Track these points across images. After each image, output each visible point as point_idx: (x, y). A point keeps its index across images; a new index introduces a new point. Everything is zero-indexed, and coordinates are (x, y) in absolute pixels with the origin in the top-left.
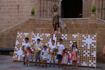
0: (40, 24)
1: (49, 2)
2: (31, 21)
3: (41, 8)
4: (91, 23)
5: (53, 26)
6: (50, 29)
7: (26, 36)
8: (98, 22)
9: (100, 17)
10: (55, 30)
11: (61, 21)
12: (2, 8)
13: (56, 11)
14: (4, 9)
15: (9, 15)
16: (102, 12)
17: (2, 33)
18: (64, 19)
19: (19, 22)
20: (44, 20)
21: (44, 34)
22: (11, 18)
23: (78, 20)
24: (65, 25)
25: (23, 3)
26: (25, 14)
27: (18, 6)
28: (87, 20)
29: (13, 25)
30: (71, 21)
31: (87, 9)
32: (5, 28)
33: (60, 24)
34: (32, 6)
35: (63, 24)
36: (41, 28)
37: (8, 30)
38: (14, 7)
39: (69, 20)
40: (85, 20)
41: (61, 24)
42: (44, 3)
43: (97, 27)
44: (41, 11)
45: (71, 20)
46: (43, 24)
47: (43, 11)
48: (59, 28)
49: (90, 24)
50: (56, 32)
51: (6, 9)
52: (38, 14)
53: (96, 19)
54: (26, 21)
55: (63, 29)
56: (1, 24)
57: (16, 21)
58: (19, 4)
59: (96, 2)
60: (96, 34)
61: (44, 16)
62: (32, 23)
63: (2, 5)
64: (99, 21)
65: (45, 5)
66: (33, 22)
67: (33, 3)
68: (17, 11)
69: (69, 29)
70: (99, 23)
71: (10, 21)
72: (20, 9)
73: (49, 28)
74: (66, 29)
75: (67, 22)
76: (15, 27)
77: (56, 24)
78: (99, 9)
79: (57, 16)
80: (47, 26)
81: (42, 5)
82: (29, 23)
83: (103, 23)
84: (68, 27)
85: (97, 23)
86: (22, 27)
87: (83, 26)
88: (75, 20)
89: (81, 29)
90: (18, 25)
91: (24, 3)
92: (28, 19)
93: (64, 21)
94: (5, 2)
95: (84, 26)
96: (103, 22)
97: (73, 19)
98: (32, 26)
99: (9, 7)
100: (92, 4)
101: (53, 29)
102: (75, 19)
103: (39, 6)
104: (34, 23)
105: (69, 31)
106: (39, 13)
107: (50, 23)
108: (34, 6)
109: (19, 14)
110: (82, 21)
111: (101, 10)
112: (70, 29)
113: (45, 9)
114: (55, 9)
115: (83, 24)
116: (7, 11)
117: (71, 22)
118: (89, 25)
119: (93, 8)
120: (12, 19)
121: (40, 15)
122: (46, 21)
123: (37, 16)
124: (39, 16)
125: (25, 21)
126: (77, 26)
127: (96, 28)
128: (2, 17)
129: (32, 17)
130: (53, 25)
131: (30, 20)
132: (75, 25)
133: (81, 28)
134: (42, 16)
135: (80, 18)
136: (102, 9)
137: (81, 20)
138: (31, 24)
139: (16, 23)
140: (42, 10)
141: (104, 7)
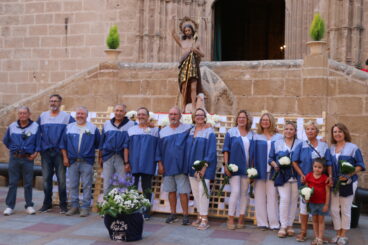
0: (139, 82)
1: (170, 6)
2: (107, 71)
3: (142, 26)
4: (309, 77)
6: (170, 96)
8: (331, 74)
9: (343, 57)
11: (208, 70)
12: (12, 27)
13: (189, 38)
14: (18, 30)
15: (34, 50)
16: (350, 39)
17: (8, 112)
18: (219, 63)
19: (69, 75)
20: (150, 69)
22: (43, 62)
23: (264, 67)
24: (222, 85)
25: (83, 11)
26: (91, 47)
27: (66, 21)
28: (295, 66)
29: (49, 85)
30: (241, 71)
31: (298, 29)
32: (23, 94)
33: (203, 82)
34: (112, 19)
35: (214, 82)
36: (140, 96)
37: (29, 102)
38: (53, 24)
39: (236, 67)
40: (290, 66)
41: (207, 81)
42: (152, 10)
43: (329, 91)
44: (142, 37)
45: (240, 67)
46: (148, 82)
47: (151, 37)
48: (201, 95)
49: (305, 79)
50: (189, 107)
51: (24, 30)
52: (132, 49)
53: (325, 64)
54: (89, 73)
55: (213, 99)
56: (9, 83)
57: (59, 70)
58: (69, 12)
59: (329, 6)
60: (324, 113)
61: (155, 53)
62: (111, 79)
63: (10, 18)
64: (337, 70)
65: (157, 15)
66: (115, 75)
67: (118, 10)
68: (62, 36)
69: (234, 98)
70: (337, 78)
71: (38, 71)
72: (72, 32)
73: (167, 96)
74: (224, 96)
75: (228, 74)
77: (190, 80)
78: (338, 30)
79: (194, 54)
80: (162, 89)
81: (147, 15)
82: (100, 79)
83: (349, 78)
84: (231, 90)
85: (330, 78)
86: (77, 93)
87: (281, 87)
88: (254, 67)
89: (277, 99)
90: (62, 87)
91: (86, 9)
92: (98, 65)
93: (217, 70)
95: (285, 88)
96: (348, 74)
97: (248, 62)
98: (111, 87)
99: (35, 25)
100: (316, 10)
101: (181, 99)
102: (255, 63)
103: (135, 21)
104: (116, 79)
105: (235, 106)
106: (137, 42)
107: (170, 79)
108: (118, 21)
109: (69, 48)
110: (280, 69)
111: (346, 32)
112: (240, 99)
113: (157, 28)
114: (187, 29)
115: (282, 81)
116: (28, 36)
117: (243, 74)
118: (302, 85)
119: (317, 24)
120: (47, 63)
121: (141, 50)
122: (156, 69)
123: (131, 55)
124: (135, 54)
125: (86, 70)
126: (262, 86)
127: (327, 95)
128: (12, 58)
129: (110, 59)
130: (181, 85)
131: (104, 66)
132: (256, 84)
133: (274, 94)
134: (146, 54)
135: (274, 62)
136: (350, 30)
137: (275, 66)
138: (108, 81)
139: (57, 77)
140: (146, 32)
141: (356, 22)
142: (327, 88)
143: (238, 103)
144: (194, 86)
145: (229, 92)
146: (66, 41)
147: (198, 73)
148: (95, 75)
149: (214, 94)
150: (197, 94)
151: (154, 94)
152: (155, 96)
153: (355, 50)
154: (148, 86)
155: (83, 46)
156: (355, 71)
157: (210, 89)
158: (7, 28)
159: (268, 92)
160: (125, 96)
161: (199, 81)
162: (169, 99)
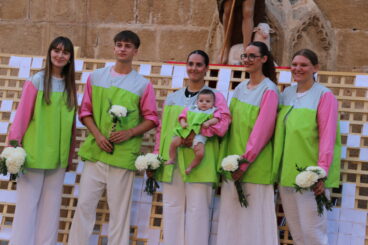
5: (217, 13)
6: (196, 29)
7: (24, 74)
10: (235, 38)
21: (155, 69)
48: (264, 28)
50: (237, 51)
55: (288, 35)
69: (334, 33)
73: (190, 27)
74: (312, 30)
80: (181, 13)
84: (327, 16)
101: (221, 35)
105: (334, 51)
112: (346, 37)
143: (342, 45)
144: (249, 7)
145: (322, 21)
149: (290, 26)
150: (256, 25)
151: (163, 23)
152: (164, 27)
154: (151, 5)
157: (282, 14)
160: (102, 25)
162: (193, 34)
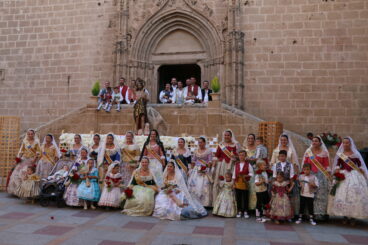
1: (132, 70)
2: (91, 109)
4: (211, 114)
8: (224, 112)
9: (233, 102)
11: (152, 109)
12: (36, 81)
15: (49, 96)
16: (236, 92)
18: (159, 105)
19: (69, 111)
22: (54, 103)
23: (185, 108)
24: (160, 117)
25: (79, 72)
26: (83, 94)
27: (69, 78)
28: (203, 107)
29: (57, 117)
30: (172, 110)
32: (41, 123)
33: (149, 116)
34: (97, 77)
35: (156, 116)
36: (111, 124)
37: (44, 128)
38: (61, 80)
39: (169, 107)
40: (200, 107)
41: (151, 115)
42: (121, 72)
43: (222, 122)
48: (147, 124)
49: (209, 115)
51: (43, 83)
53: (220, 106)
54: (81, 110)
56: (33, 116)
57: (64, 108)
58: (70, 73)
63: (35, 76)
64: (226, 109)
67: (100, 72)
68: (66, 87)
70: (227, 115)
71: (51, 108)
72: (72, 85)
74: (162, 125)
75: (165, 112)
76: (59, 121)
77: (141, 115)
78: (230, 86)
79: (143, 100)
80: (125, 120)
81: (118, 74)
82: (87, 114)
83: (233, 114)
84: (166, 121)
85: (223, 114)
86: (73, 122)
87: (196, 119)
88: (180, 107)
89: (193, 126)
90: (64, 119)
91: (81, 71)
92: (86, 105)
93: (158, 109)
94: (41, 69)
96: (233, 112)
98: (94, 119)
99: (49, 80)
105: (168, 130)
108: (100, 78)
109: (70, 94)
111: (234, 88)
112: (171, 126)
115: (196, 116)
116: (45, 87)
117: (173, 112)
118: (207, 118)
120: (56, 103)
125: (79, 108)
127: (221, 124)
128: (35, 100)
130: (135, 117)
131: (89, 106)
132: (181, 117)
133: (191, 123)
136: (237, 86)
138: (91, 115)
139: (62, 112)
141: (240, 82)
142: (221, 120)
144: (143, 118)
146: (68, 90)
147: (146, 111)
148: (84, 111)
149: (155, 124)
150: (145, 123)
151: (120, 123)
152: (120, 125)
153: (239, 98)
154: (116, 118)
155: (79, 93)
156: (237, 110)
157: (153, 120)
158: (33, 83)
159: (187, 122)
160: (102, 124)
161: (146, 116)
